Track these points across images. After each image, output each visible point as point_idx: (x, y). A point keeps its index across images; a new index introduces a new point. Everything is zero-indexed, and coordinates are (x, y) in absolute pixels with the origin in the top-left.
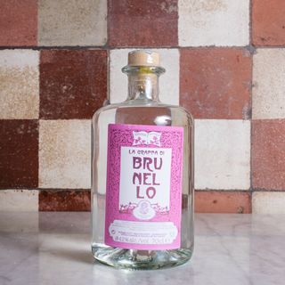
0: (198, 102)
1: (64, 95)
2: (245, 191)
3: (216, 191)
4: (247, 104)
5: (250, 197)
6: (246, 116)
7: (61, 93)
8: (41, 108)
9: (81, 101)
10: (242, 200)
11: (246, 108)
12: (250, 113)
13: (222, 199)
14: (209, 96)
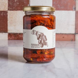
0: (58, 5)
1: (16, 3)
2: (73, 34)
3: (64, 34)
4: (74, 6)
5: (75, 36)
6: (74, 10)
7: (15, 2)
8: (8, 7)
9: (21, 5)
10: (72, 37)
11: (74, 7)
12: (75, 9)
13: (66, 36)
14: (62, 3)
